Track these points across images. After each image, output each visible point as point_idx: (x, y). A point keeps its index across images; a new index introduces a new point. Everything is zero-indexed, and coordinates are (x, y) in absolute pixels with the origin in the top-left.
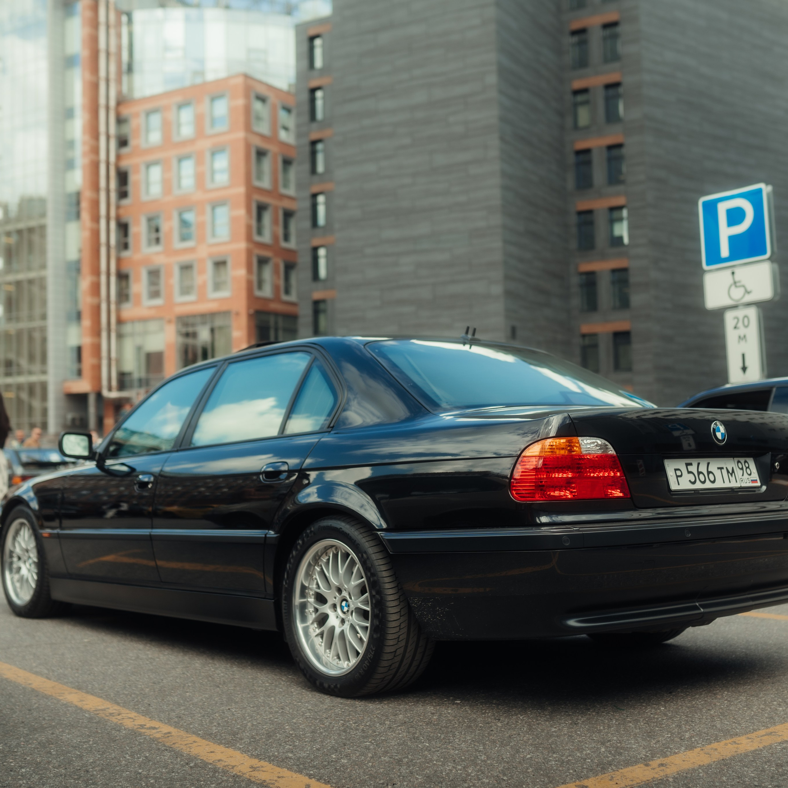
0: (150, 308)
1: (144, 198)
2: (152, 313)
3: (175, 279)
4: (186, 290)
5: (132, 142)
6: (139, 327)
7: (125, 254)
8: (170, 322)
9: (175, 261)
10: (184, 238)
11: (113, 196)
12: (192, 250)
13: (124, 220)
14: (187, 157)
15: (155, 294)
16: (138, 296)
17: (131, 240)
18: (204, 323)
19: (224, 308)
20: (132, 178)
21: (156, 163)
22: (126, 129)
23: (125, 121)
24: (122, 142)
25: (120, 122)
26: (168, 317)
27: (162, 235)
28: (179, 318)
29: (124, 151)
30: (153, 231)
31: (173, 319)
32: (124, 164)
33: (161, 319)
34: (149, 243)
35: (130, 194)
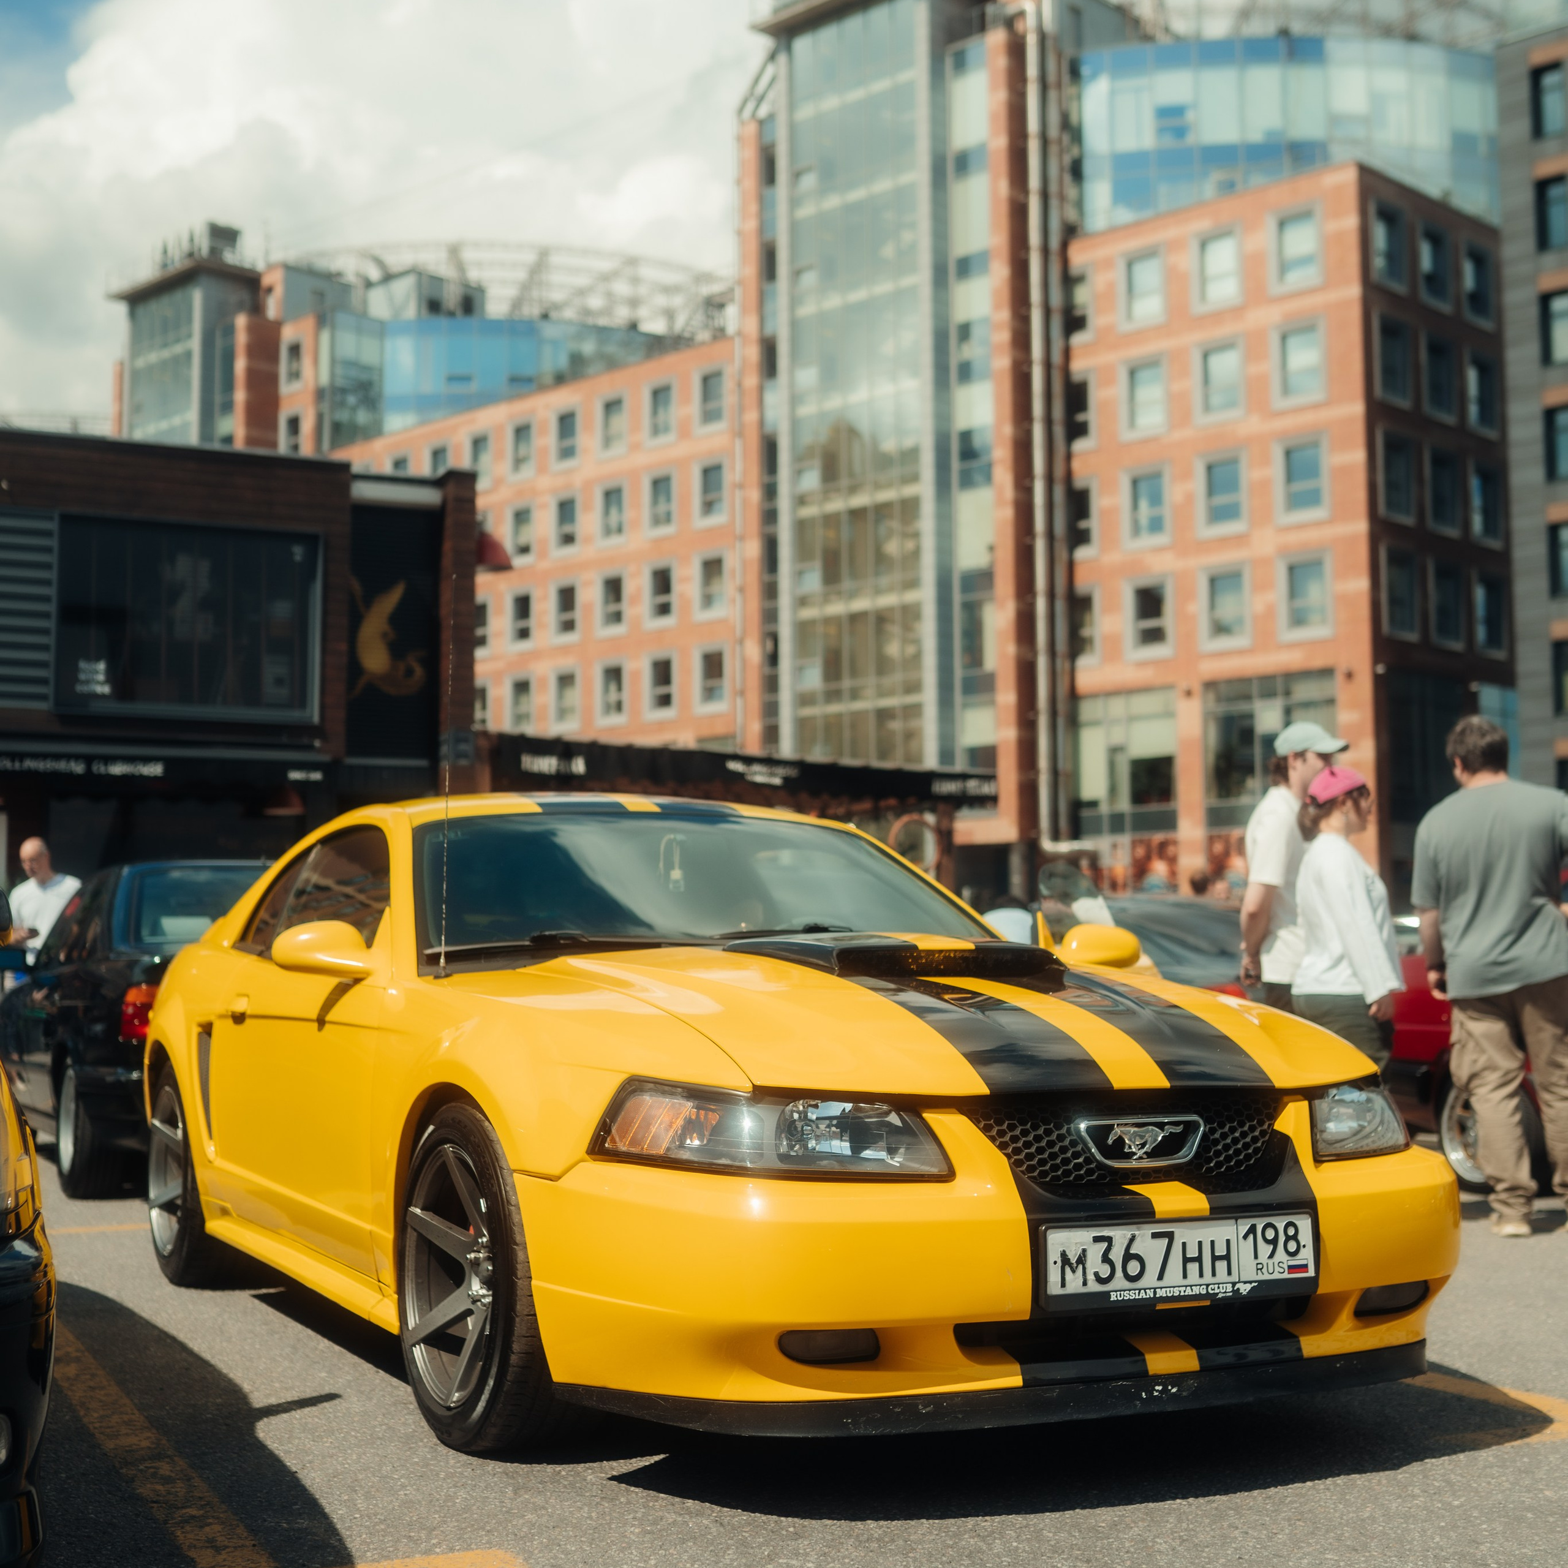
0: (1142, 664)
1: (1127, 435)
2: (1146, 676)
3: (1199, 606)
4: (1224, 627)
5: (1096, 321)
6: (1117, 707)
7: (1082, 553)
8: (1189, 693)
9: (1201, 565)
10: (1218, 514)
11: (1059, 431)
12: (1240, 540)
13: (1079, 483)
14: (1225, 346)
15: (1151, 637)
16: (1114, 642)
17: (1094, 524)
18: (1269, 694)
19: (1318, 662)
20: (1096, 396)
21: (1152, 362)
22: (1082, 295)
23: (1080, 279)
24: (1074, 322)
25: (1069, 281)
26: (1184, 685)
27: (1167, 512)
28: (1210, 685)
29: (1078, 339)
30: (1144, 505)
31: (1197, 688)
32: (1079, 366)
33: (1168, 687)
34: (1136, 530)
35: (1093, 428)
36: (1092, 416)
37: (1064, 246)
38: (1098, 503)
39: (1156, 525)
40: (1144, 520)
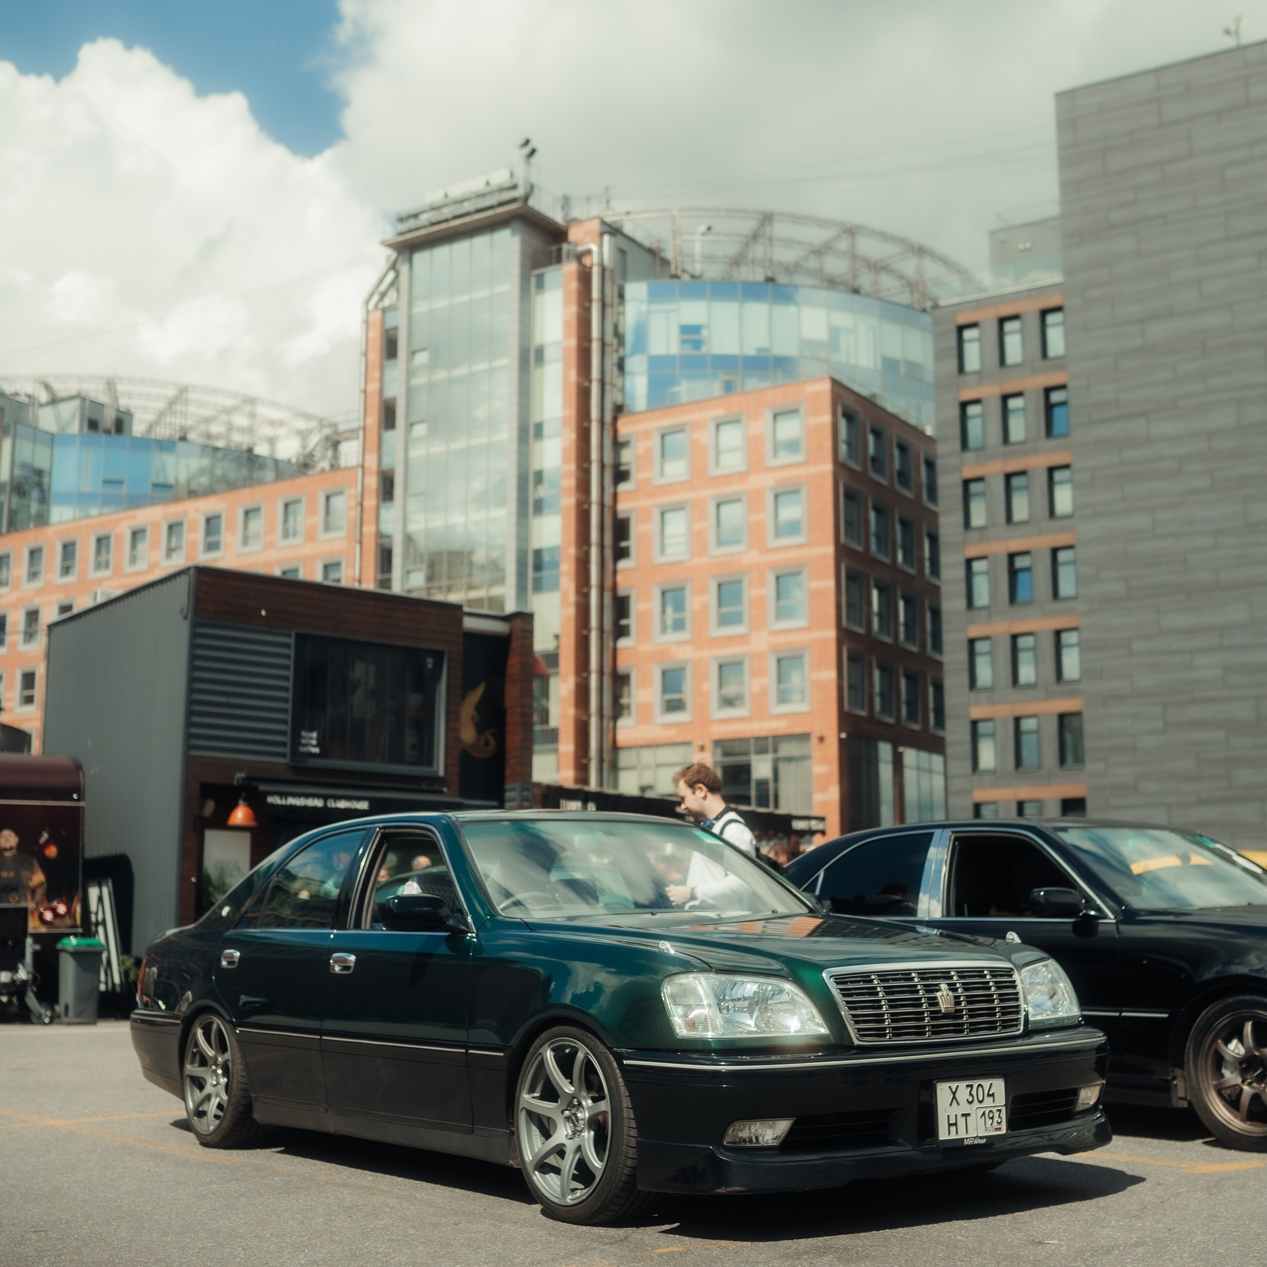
0: (669, 727)
1: (659, 560)
2: (671, 734)
3: (711, 685)
4: (728, 702)
5: (637, 476)
6: (648, 756)
7: (623, 643)
8: (703, 748)
9: (712, 655)
10: (725, 620)
11: (609, 553)
12: (741, 639)
13: (621, 592)
14: (732, 499)
15: (674, 706)
16: (645, 709)
17: (632, 622)
18: (762, 751)
19: (798, 729)
20: (636, 529)
21: (678, 507)
22: (626, 456)
23: (625, 444)
24: (621, 476)
25: (618, 445)
26: (700, 743)
27: (688, 616)
28: (718, 743)
29: (622, 487)
30: (669, 610)
31: (709, 745)
32: (623, 507)
33: (688, 743)
34: (664, 629)
35: (633, 551)
36: (633, 543)
37: (615, 419)
38: (636, 607)
39: (679, 625)
40: (669, 622)
